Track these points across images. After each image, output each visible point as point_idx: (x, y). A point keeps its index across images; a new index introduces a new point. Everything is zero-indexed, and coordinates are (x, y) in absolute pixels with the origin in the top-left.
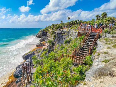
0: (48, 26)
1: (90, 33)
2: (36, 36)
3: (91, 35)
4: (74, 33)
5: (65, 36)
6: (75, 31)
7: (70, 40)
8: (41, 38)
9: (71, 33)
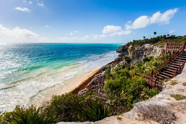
0: (129, 42)
1: (181, 52)
2: (117, 51)
3: (181, 55)
4: (158, 51)
5: (146, 53)
6: (159, 49)
7: (151, 58)
8: (120, 54)
9: (153, 51)
